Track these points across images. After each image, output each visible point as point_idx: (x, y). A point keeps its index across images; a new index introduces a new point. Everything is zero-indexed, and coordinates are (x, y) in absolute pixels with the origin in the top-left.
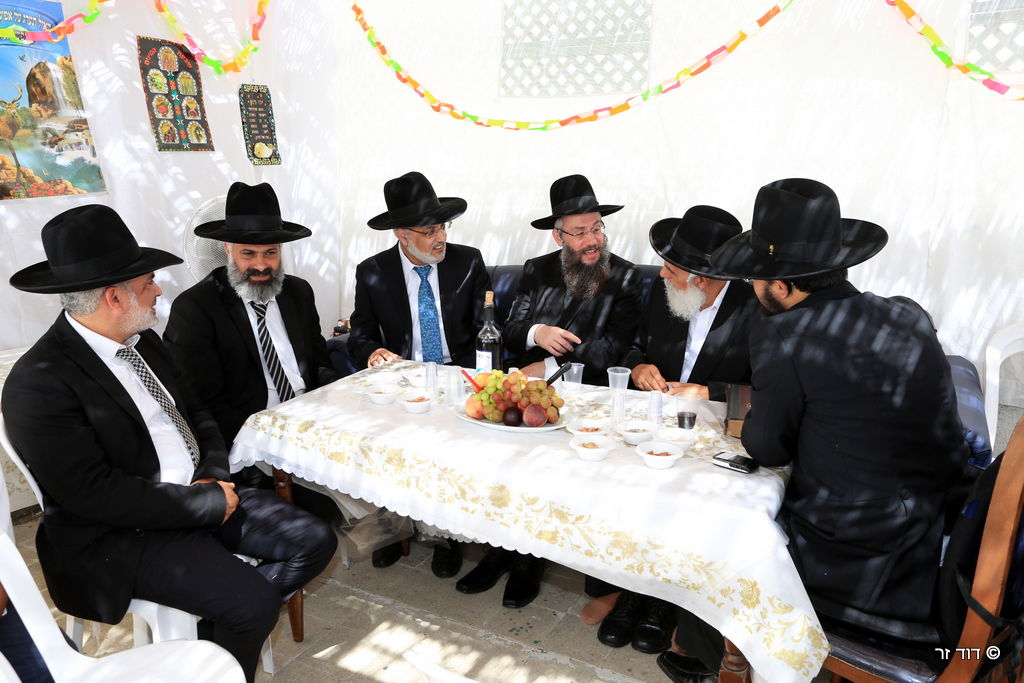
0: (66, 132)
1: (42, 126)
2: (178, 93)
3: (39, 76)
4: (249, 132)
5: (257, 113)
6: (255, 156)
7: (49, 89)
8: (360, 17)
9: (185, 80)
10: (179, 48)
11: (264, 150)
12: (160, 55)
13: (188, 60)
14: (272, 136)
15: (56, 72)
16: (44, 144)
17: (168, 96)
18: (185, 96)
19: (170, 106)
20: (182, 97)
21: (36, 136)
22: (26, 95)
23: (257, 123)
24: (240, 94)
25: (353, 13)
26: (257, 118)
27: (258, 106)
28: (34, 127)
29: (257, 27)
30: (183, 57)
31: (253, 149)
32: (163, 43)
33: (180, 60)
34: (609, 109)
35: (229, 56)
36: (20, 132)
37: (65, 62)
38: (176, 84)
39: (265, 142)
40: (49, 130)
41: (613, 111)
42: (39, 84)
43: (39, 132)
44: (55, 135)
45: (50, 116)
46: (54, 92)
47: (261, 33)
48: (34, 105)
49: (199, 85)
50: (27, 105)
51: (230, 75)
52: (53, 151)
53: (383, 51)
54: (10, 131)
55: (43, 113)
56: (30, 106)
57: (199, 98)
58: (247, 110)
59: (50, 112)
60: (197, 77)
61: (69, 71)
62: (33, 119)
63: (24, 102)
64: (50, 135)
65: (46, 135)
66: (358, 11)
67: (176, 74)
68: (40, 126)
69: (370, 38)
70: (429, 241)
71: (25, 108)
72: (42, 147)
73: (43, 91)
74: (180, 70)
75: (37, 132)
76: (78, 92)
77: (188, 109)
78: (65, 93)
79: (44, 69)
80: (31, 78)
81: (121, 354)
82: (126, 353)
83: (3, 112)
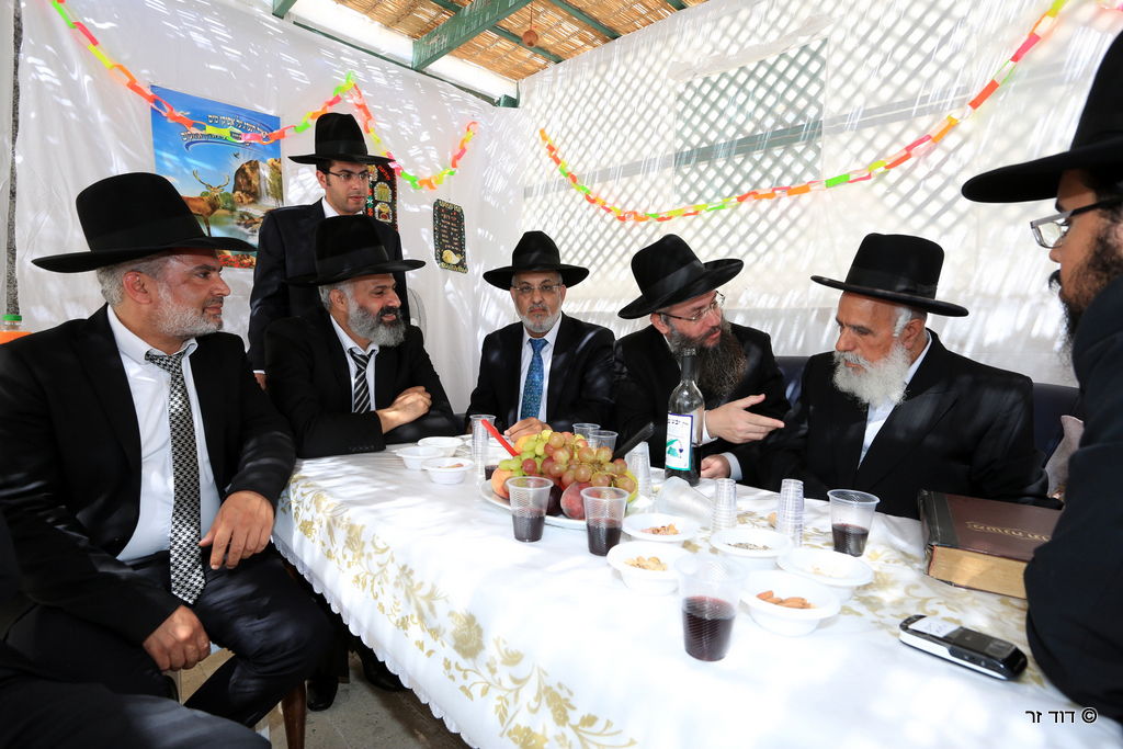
1: (241, 210)
2: (373, 198)
3: (248, 171)
4: (440, 239)
5: (450, 226)
6: (442, 260)
7: (255, 182)
8: (553, 154)
9: (382, 190)
11: (452, 258)
13: (387, 174)
14: (461, 248)
15: (265, 169)
16: (239, 224)
18: (378, 202)
20: (376, 203)
21: (233, 216)
22: (232, 183)
23: (448, 234)
24: (434, 206)
26: (449, 231)
27: (451, 221)
28: (232, 210)
29: (458, 157)
30: (383, 170)
31: (441, 254)
33: (379, 173)
35: (427, 174)
36: (218, 212)
37: (275, 163)
39: (455, 252)
40: (247, 214)
42: (246, 177)
43: (237, 214)
44: (251, 218)
45: (250, 203)
46: (259, 185)
47: (458, 163)
48: (237, 193)
49: (394, 195)
50: (231, 192)
51: (425, 190)
52: (246, 230)
53: (574, 179)
54: (209, 209)
55: (245, 199)
56: (234, 192)
57: (392, 204)
58: (440, 221)
59: (251, 199)
60: (393, 186)
61: (277, 172)
62: (232, 202)
63: (229, 189)
64: (247, 218)
65: (243, 218)
66: (551, 149)
68: (239, 209)
69: (562, 170)
71: (227, 194)
72: (236, 226)
73: (249, 183)
74: (379, 180)
75: (235, 214)
76: (281, 188)
77: (380, 212)
78: (268, 187)
79: (254, 166)
80: (241, 171)
81: (158, 361)
82: (164, 362)
83: (207, 194)
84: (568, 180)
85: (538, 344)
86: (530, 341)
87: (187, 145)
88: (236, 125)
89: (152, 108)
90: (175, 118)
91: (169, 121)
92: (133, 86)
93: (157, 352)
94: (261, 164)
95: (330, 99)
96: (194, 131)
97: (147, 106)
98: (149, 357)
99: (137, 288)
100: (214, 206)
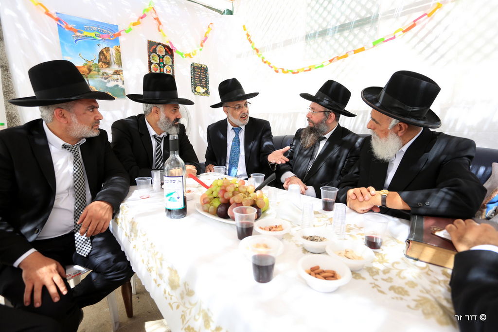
0: (113, 74)
1: (102, 71)
2: (163, 63)
3: (105, 52)
4: (194, 82)
5: (200, 75)
6: (195, 91)
7: (108, 58)
8: (249, 38)
9: (167, 59)
10: (165, 46)
11: (200, 90)
12: (158, 49)
13: (169, 51)
14: (207, 85)
15: (113, 51)
16: (102, 78)
17: (159, 64)
18: (166, 65)
19: (159, 68)
20: (164, 65)
21: (99, 74)
23: (199, 78)
24: (191, 66)
25: (246, 36)
27: (201, 72)
28: (99, 71)
29: (204, 41)
30: (167, 50)
31: (195, 88)
32: (160, 44)
33: (166, 51)
35: (188, 51)
36: (92, 73)
37: (117, 48)
38: (163, 61)
39: (203, 87)
40: (105, 73)
42: (104, 55)
43: (101, 73)
44: (107, 75)
45: (106, 68)
46: (110, 59)
47: (204, 44)
48: (100, 63)
49: (173, 62)
50: (97, 62)
51: (188, 58)
52: (106, 81)
53: (257, 51)
54: (88, 71)
55: (104, 66)
56: (99, 63)
57: (172, 66)
58: (194, 73)
59: (107, 66)
60: (172, 56)
61: (118, 52)
62: (98, 67)
63: (96, 61)
64: (105, 75)
65: (103, 75)
66: (248, 35)
67: (163, 56)
68: (101, 71)
69: (252, 46)
70: (238, 113)
71: (96, 64)
72: (101, 79)
73: (106, 58)
74: (166, 55)
75: (99, 73)
76: (121, 60)
77: (167, 70)
78: (115, 59)
79: (107, 49)
80: (101, 53)
81: (68, 148)
82: (71, 149)
83: (86, 64)
84: (255, 51)
85: (237, 129)
86: (233, 128)
87: (76, 41)
88: (97, 31)
89: (58, 25)
90: (69, 28)
91: (66, 30)
92: (48, 13)
93: (67, 144)
94: (110, 49)
95: (142, 16)
96: (78, 34)
97: (55, 24)
98: (64, 147)
99: (60, 116)
100: (90, 70)
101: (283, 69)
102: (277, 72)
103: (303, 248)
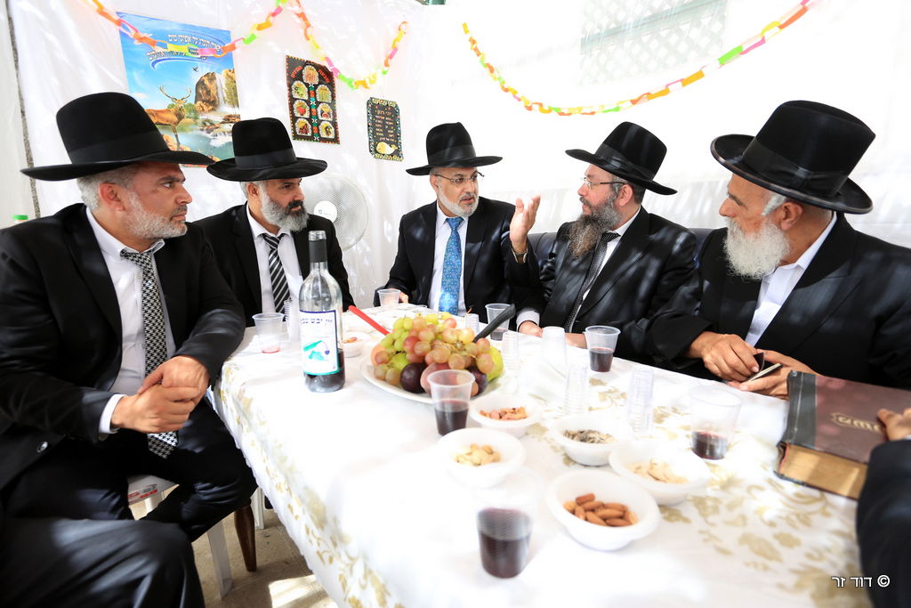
0: (223, 123)
1: (202, 117)
2: (316, 100)
3: (207, 82)
4: (374, 133)
5: (384, 121)
6: (376, 152)
7: (213, 92)
8: (474, 46)
9: (323, 92)
10: (319, 68)
11: (386, 148)
12: (305, 72)
13: (326, 76)
14: (397, 140)
15: (221, 79)
16: (202, 130)
17: (308, 102)
18: (321, 102)
19: (308, 108)
20: (318, 103)
21: (196, 124)
22: (194, 94)
23: (383, 128)
24: (368, 104)
25: (470, 43)
26: (384, 124)
27: (386, 116)
28: (196, 118)
29: (391, 57)
30: (323, 74)
31: (375, 146)
32: (308, 63)
33: (320, 77)
34: (682, 80)
35: (362, 75)
37: (229, 73)
38: (315, 94)
39: (390, 144)
40: (208, 121)
41: (685, 82)
42: (206, 88)
43: (200, 121)
44: (212, 124)
45: (210, 111)
46: (217, 94)
47: (391, 62)
48: (199, 102)
49: (333, 97)
50: (193, 102)
51: (361, 90)
52: (209, 136)
53: (492, 70)
54: (176, 119)
55: (205, 108)
56: (196, 103)
57: (332, 104)
58: (374, 117)
59: (211, 107)
60: (331, 86)
61: (232, 81)
62: (195, 111)
63: (191, 100)
64: (208, 124)
65: (205, 124)
66: (474, 42)
67: (316, 86)
68: (201, 117)
69: (482, 61)
70: (457, 189)
71: (190, 105)
72: (201, 132)
73: (208, 92)
74: (320, 83)
75: (198, 121)
76: (236, 95)
77: (322, 112)
78: (225, 95)
79: (211, 77)
80: (200, 84)
81: (131, 258)
82: (136, 259)
83: (173, 106)
84: (487, 71)
85: (454, 222)
86: (447, 220)
87: (153, 64)
88: (193, 42)
89: (121, 32)
90: (141, 39)
91: (136, 42)
92: (102, 12)
93: (130, 250)
94: (217, 75)
95: (273, 11)
96: (158, 49)
97: (114, 31)
98: (124, 254)
99: (112, 197)
100: (180, 117)
101: (541, 105)
102: (529, 108)
103: (566, 454)
